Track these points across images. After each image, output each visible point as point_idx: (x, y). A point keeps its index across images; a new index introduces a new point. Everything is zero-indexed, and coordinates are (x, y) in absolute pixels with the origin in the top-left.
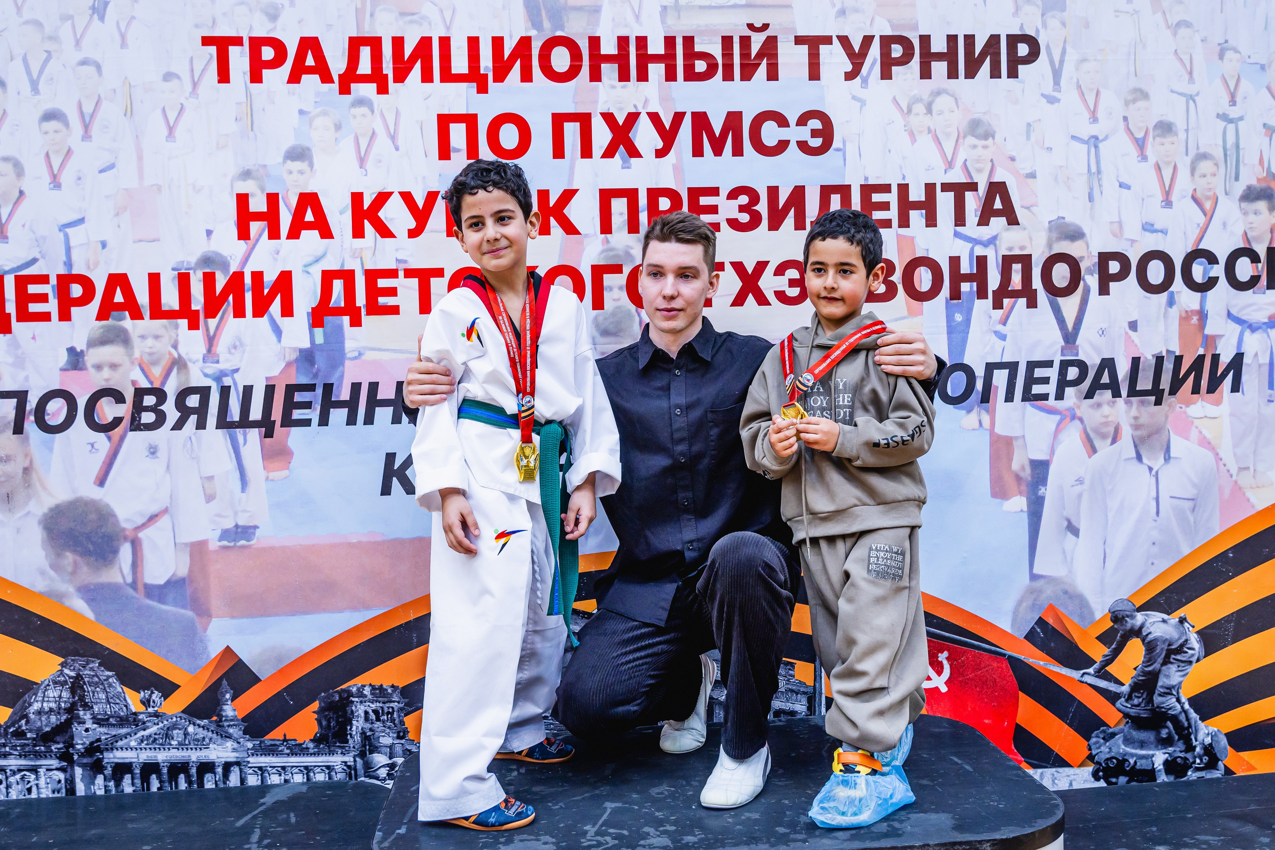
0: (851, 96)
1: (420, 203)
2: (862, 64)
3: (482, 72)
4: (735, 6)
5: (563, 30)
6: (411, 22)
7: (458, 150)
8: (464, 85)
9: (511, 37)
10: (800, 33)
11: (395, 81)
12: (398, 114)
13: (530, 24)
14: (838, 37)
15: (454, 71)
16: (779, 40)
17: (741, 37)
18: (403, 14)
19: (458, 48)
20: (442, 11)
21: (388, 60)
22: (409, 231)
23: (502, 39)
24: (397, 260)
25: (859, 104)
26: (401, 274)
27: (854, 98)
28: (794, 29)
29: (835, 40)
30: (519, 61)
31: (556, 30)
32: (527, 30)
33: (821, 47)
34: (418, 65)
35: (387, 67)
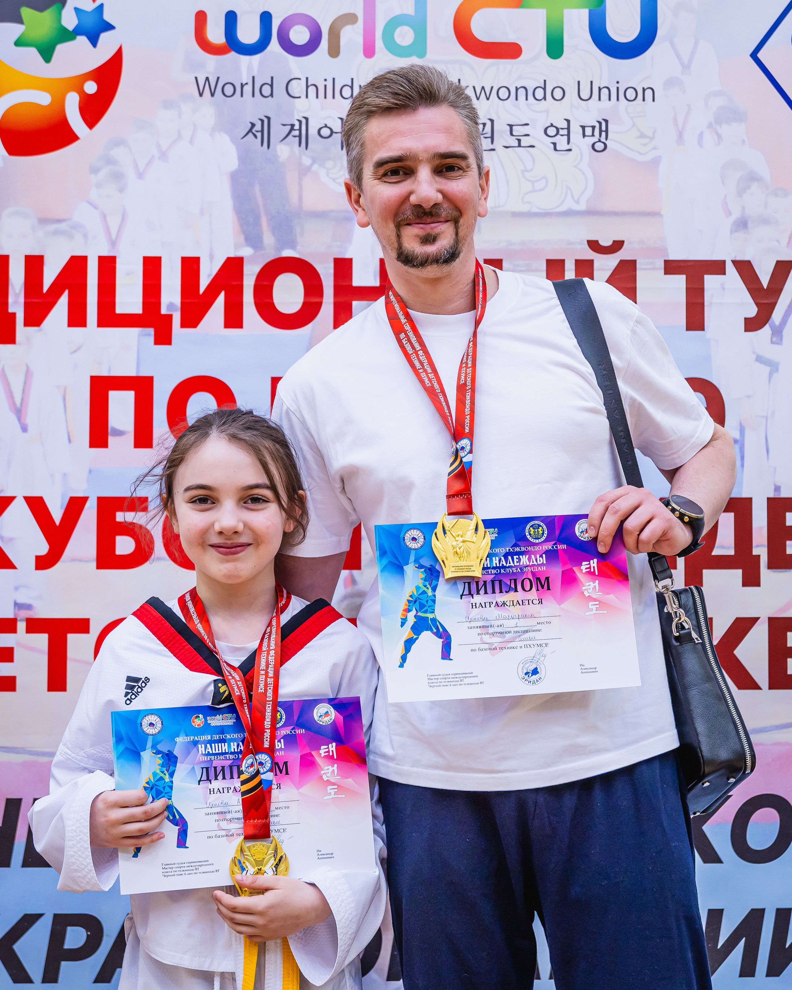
0: (754, 357)
1: (57, 514)
2: (772, 306)
3: (164, 311)
4: (569, 213)
5: (293, 247)
6: (56, 233)
7: (119, 433)
8: (134, 332)
9: (212, 257)
10: (672, 257)
11: (28, 323)
12: (28, 374)
13: (242, 238)
14: (735, 263)
15: (119, 310)
16: (638, 266)
17: (578, 263)
18: (44, 221)
19: (128, 274)
20: (104, 217)
21: (17, 290)
22: (38, 558)
23: (196, 260)
24: (16, 604)
25: (767, 369)
26: (21, 626)
27: (760, 359)
28: (664, 250)
29: (730, 268)
30: (223, 294)
31: (283, 248)
32: (237, 247)
33: (707, 278)
34: (64, 300)
35: (15, 302)
